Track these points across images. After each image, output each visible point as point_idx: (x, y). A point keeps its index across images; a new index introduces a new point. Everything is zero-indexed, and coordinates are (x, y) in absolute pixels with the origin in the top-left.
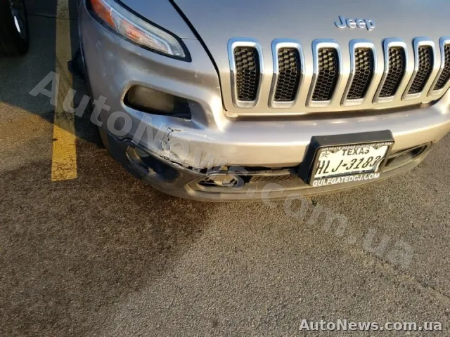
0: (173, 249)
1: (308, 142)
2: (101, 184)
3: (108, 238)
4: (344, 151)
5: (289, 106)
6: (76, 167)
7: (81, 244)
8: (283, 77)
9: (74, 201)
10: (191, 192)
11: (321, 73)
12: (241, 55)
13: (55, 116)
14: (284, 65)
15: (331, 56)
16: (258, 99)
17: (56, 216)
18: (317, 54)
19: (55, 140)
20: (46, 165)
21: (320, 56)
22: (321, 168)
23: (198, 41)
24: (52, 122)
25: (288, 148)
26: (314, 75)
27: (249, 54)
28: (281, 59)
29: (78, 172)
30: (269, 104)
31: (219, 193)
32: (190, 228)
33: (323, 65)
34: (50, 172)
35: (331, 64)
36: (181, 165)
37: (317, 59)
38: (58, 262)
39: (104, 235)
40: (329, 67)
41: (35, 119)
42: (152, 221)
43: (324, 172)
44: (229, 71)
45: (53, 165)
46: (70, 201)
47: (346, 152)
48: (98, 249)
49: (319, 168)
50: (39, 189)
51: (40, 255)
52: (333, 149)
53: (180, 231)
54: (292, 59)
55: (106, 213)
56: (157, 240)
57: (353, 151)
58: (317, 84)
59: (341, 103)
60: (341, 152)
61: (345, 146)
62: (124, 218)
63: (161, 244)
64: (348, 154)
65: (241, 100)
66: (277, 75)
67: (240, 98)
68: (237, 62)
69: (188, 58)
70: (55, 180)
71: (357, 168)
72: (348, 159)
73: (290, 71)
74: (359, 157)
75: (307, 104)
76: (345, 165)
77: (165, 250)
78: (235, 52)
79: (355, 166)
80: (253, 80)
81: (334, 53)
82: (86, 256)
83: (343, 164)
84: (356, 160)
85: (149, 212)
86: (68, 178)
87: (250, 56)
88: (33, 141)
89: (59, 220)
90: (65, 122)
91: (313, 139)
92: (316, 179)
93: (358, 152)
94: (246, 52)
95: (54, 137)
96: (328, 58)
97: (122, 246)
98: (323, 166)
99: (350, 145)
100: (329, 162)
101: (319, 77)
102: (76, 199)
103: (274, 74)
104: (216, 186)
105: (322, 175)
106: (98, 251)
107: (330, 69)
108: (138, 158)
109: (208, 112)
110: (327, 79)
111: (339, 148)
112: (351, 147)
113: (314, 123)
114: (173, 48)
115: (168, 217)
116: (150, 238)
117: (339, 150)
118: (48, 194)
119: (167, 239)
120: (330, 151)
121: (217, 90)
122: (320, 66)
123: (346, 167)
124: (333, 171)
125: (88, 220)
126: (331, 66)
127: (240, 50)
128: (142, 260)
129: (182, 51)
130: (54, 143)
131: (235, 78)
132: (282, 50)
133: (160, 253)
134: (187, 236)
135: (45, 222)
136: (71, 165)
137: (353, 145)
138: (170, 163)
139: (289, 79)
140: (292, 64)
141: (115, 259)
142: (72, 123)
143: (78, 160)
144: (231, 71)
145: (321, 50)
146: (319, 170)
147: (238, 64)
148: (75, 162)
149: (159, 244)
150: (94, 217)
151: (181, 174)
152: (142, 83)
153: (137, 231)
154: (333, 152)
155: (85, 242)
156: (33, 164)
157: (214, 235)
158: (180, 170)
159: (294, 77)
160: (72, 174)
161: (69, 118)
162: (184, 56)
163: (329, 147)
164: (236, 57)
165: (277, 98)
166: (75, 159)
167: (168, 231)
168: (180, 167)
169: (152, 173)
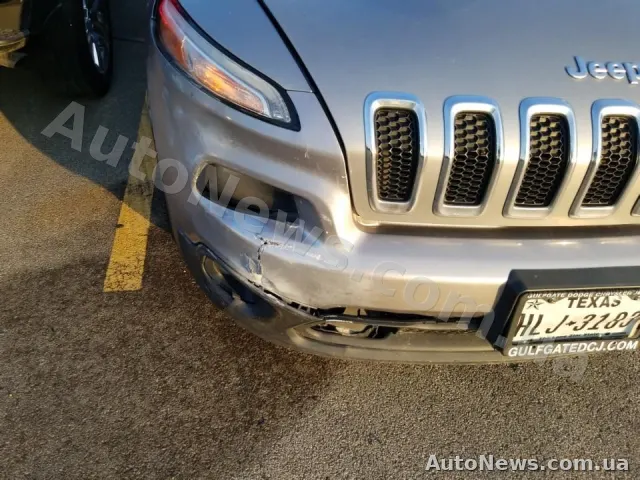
0: (268, 425)
1: (503, 280)
2: (173, 302)
3: (169, 394)
4: (572, 299)
5: (471, 214)
6: (141, 271)
7: (127, 400)
8: (463, 164)
9: (129, 327)
10: (298, 340)
11: (534, 159)
12: (387, 122)
13: (127, 190)
14: (465, 142)
15: (554, 129)
16: (414, 199)
17: (99, 348)
18: (528, 125)
19: (121, 226)
20: (100, 266)
21: (533, 129)
22: (526, 327)
23: (314, 95)
24: (121, 198)
25: (467, 287)
26: (521, 162)
27: (402, 120)
28: (461, 131)
29: (144, 278)
30: (435, 208)
31: (344, 346)
32: (299, 390)
33: (539, 145)
34: (104, 277)
35: (554, 143)
36: (279, 298)
37: (528, 135)
38: (90, 429)
39: (164, 389)
40: (549, 149)
41: (99, 191)
42: (240, 371)
43: (532, 333)
44: (364, 150)
45: (111, 265)
46: (124, 327)
47: (576, 302)
48: (151, 412)
49: (521, 325)
50: (84, 302)
51: (66, 412)
52: (549, 295)
53: (282, 394)
54: (480, 133)
55: (174, 350)
56: (243, 407)
57: (589, 301)
58: (526, 178)
59: (571, 212)
60: (566, 301)
61: (574, 291)
62: (198, 363)
63: (250, 414)
64: (579, 306)
65: (383, 199)
66: (451, 161)
67: (383, 195)
68: (378, 134)
69: (295, 125)
70: (109, 290)
71: (595, 328)
72: (578, 314)
73: (475, 154)
74: (600, 312)
75: (505, 211)
76: (572, 323)
77: (255, 426)
78: (377, 117)
79: (591, 324)
80: (408, 167)
81: (562, 123)
82: (132, 423)
83: (568, 321)
84: (594, 316)
85: (238, 357)
86: (127, 288)
87: (404, 124)
88: (89, 226)
89: (104, 356)
90: (139, 198)
91: (513, 274)
92: (515, 344)
93: (598, 303)
94: (396, 118)
95: (119, 222)
96: (548, 132)
97: (189, 412)
98: (530, 323)
99: (584, 291)
100: (541, 317)
101: (530, 166)
102: (134, 323)
103: (446, 159)
104: (340, 334)
105: (527, 337)
106: (152, 416)
107: (552, 152)
108: (220, 275)
109: (325, 217)
110: (544, 170)
111: (562, 295)
112: (586, 295)
113: (517, 244)
114: (272, 106)
115: (267, 367)
116: (234, 401)
117: (560, 298)
118: (95, 312)
119: (259, 407)
120: (545, 299)
121: (342, 181)
122: (532, 147)
123: (573, 326)
124: (548, 331)
125: (145, 360)
126: (555, 147)
127: (386, 114)
128: (216, 440)
129: (287, 112)
130: (118, 230)
131: (374, 162)
132: (462, 115)
133: (246, 429)
134: (291, 404)
135: (83, 359)
136: (136, 267)
137: (589, 291)
138: (262, 293)
139: (472, 168)
140: (480, 142)
141: (174, 433)
142: (148, 202)
143: (146, 261)
144: (368, 150)
145: (536, 118)
146: (522, 329)
147: (381, 138)
148: (142, 263)
149: (246, 414)
150: (156, 357)
151: (280, 313)
152: (221, 160)
153: (215, 387)
154: (549, 301)
155: (135, 398)
156: (84, 262)
157: (336, 406)
158: (279, 307)
159: (483, 165)
160: (134, 283)
161: (145, 194)
162: (289, 120)
163: (543, 292)
164: (377, 125)
165: (449, 199)
166: (142, 258)
167: (264, 391)
168: (278, 302)
169: (238, 302)
